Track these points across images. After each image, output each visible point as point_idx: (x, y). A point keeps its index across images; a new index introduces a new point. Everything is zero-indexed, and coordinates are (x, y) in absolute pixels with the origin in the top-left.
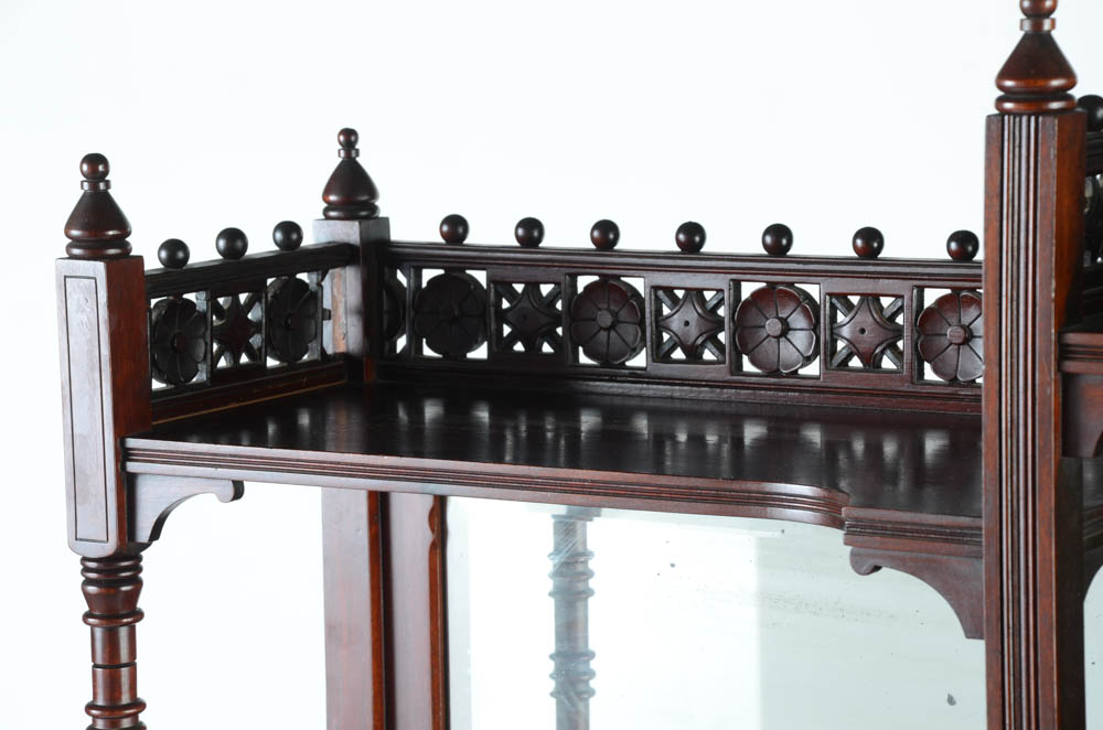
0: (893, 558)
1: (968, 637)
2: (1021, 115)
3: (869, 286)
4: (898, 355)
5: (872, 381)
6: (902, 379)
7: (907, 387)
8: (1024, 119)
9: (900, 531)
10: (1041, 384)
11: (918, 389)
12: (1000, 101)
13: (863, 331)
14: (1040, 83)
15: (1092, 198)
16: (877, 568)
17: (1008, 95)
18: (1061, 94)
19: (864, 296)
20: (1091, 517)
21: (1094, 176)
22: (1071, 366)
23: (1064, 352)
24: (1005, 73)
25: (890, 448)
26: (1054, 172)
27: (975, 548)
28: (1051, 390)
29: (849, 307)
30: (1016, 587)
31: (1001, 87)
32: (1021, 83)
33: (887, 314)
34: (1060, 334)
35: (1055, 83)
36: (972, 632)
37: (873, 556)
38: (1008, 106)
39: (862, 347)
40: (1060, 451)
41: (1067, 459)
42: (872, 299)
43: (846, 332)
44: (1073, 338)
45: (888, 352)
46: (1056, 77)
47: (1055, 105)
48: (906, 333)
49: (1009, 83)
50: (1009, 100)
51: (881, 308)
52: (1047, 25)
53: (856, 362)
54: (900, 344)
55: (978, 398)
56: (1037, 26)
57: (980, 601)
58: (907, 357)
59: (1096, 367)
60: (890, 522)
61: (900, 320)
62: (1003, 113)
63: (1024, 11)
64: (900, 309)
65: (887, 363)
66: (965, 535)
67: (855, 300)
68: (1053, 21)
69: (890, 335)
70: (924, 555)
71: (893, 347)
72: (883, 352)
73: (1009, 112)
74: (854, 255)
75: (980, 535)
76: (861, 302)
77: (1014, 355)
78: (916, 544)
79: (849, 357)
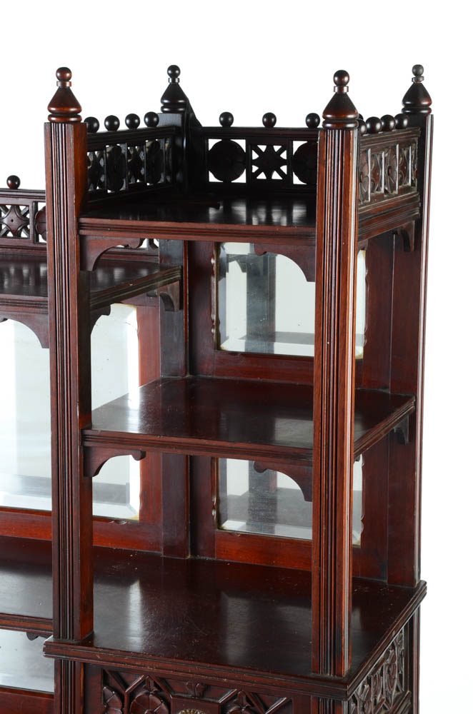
0: (12, 315)
1: (43, 347)
2: (58, 123)
3: (15, 201)
4: (28, 231)
5: (17, 242)
6: (30, 242)
7: (32, 245)
8: (60, 125)
9: (14, 303)
10: (71, 239)
11: (36, 246)
12: (50, 116)
13: (12, 221)
14: (66, 109)
15: (93, 161)
16: (5, 320)
17: (53, 114)
18: (76, 114)
19: (13, 206)
20: (94, 296)
21: (94, 151)
22: (83, 232)
23: (80, 226)
24: (51, 105)
25: (25, 271)
26: (72, 148)
27: (45, 310)
28: (74, 242)
29: (6, 210)
30: (62, 326)
31: (50, 111)
32: (58, 109)
33: (23, 213)
34: (78, 218)
35: (72, 110)
36: (45, 346)
37: (4, 314)
38: (53, 119)
39: (13, 228)
40: (79, 268)
41: (82, 272)
42: (16, 207)
43: (5, 221)
44: (83, 220)
45: (23, 230)
46: (72, 107)
47: (72, 119)
48: (31, 222)
49: (53, 109)
50: (54, 117)
51: (20, 210)
52: (68, 84)
53: (10, 234)
54: (28, 226)
55: (45, 249)
56: (64, 84)
57: (47, 333)
58: (31, 232)
59: (92, 232)
60: (10, 300)
61: (28, 216)
62: (51, 122)
63: (58, 78)
64: (28, 212)
65: (23, 235)
66: (41, 304)
67: (9, 207)
68: (70, 83)
69: (24, 222)
70: (24, 314)
71: (25, 227)
72: (21, 230)
73: (54, 122)
74: (8, 187)
75: (47, 305)
76: (11, 208)
77: (59, 227)
78: (20, 309)
79: (7, 232)
